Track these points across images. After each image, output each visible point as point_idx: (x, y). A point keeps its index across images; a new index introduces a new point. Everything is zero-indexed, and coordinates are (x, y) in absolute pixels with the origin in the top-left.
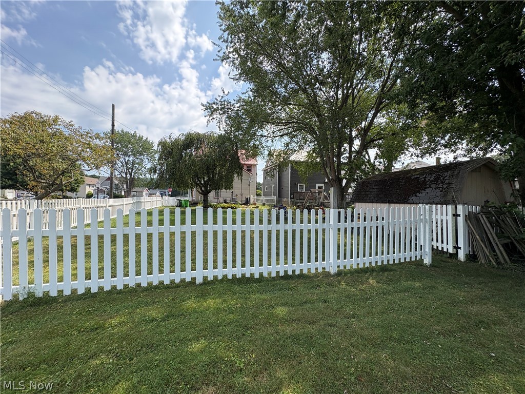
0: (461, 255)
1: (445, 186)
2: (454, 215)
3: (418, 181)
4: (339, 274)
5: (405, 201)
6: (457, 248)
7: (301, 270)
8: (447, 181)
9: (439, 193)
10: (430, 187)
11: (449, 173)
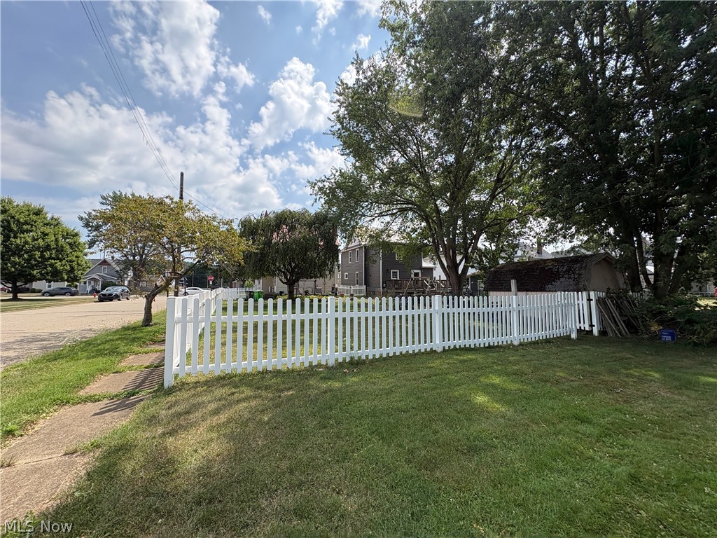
0: (595, 331)
1: (576, 276)
2: (588, 300)
3: (552, 271)
4: (521, 344)
5: (542, 289)
6: (592, 326)
7: (489, 343)
8: (577, 272)
9: (571, 282)
10: (563, 277)
11: (579, 265)
